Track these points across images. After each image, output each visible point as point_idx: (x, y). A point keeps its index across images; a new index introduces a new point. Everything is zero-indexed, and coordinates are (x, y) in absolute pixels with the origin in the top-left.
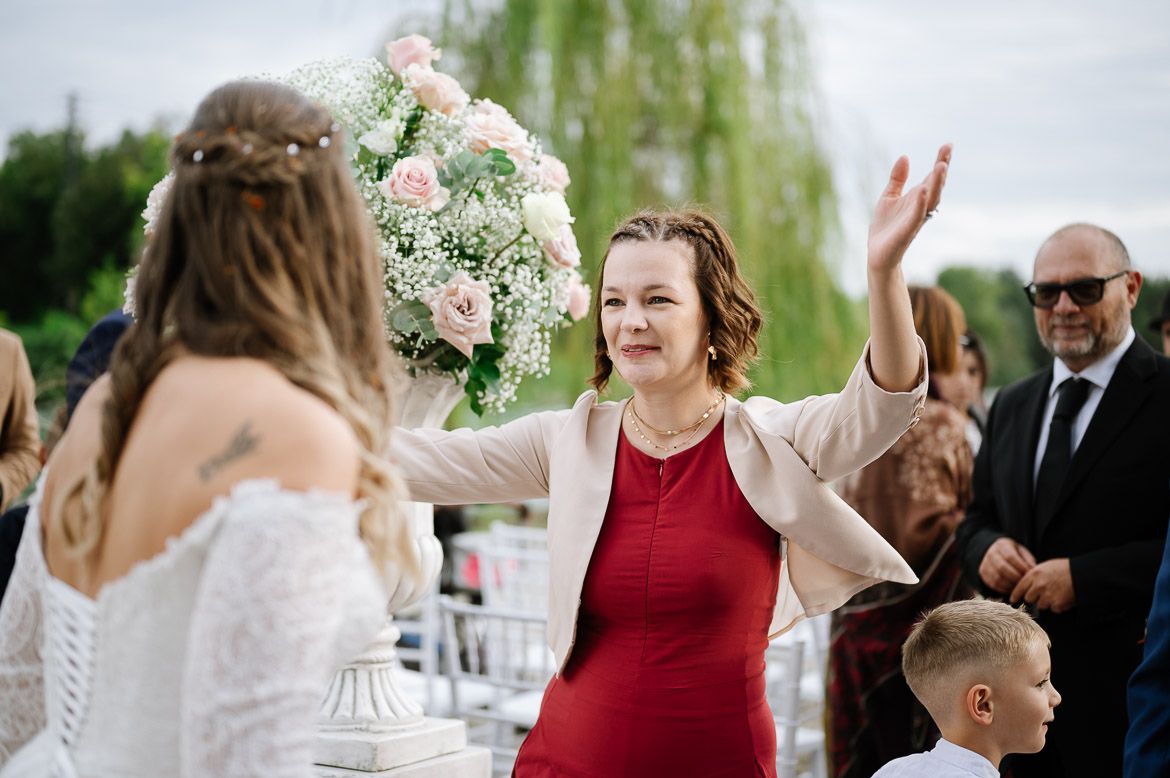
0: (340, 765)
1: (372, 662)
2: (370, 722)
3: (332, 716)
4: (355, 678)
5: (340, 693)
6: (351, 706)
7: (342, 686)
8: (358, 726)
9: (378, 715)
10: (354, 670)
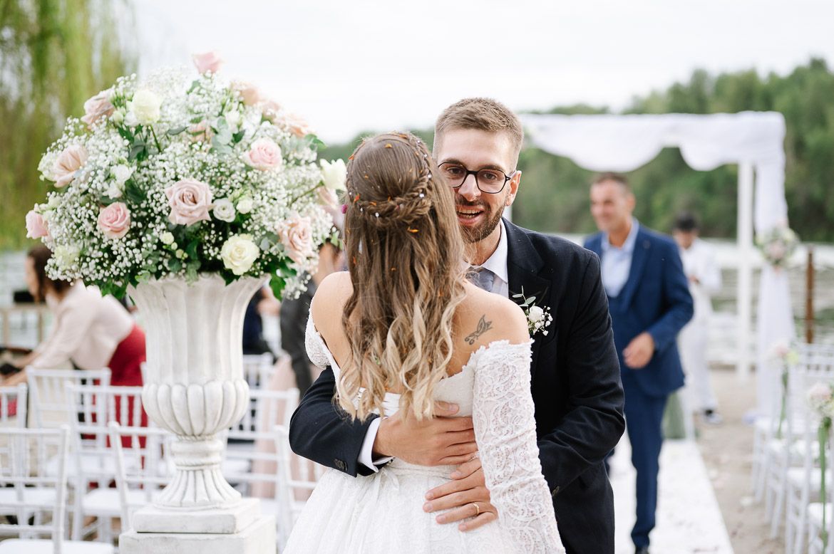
0: (209, 532)
1: (212, 464)
2: (221, 502)
3: (195, 501)
4: (203, 476)
5: (195, 486)
6: (205, 493)
7: (195, 482)
8: (214, 506)
9: (223, 497)
10: (202, 470)
